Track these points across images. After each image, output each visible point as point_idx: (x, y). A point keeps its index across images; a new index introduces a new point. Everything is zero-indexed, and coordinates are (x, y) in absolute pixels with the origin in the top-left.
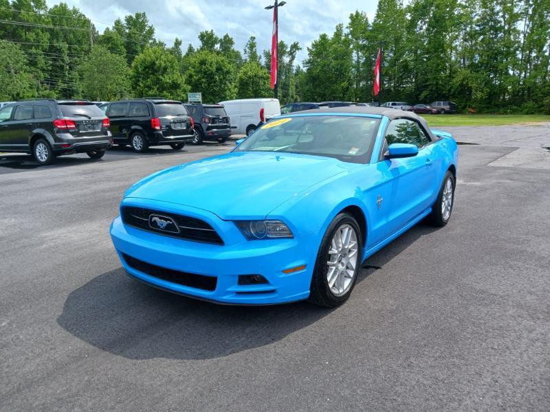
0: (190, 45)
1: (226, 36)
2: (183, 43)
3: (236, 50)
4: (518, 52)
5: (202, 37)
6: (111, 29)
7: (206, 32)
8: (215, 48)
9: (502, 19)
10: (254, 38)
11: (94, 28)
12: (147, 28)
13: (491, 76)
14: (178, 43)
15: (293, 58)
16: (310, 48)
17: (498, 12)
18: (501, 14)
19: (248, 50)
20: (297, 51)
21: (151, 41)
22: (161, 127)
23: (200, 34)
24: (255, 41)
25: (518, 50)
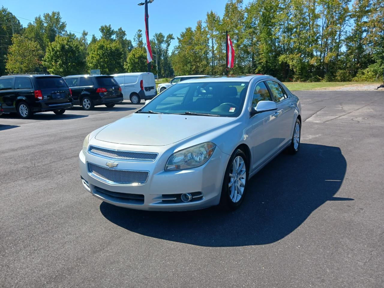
0: (94, 36)
1: (120, 29)
2: (88, 34)
3: (128, 39)
4: (319, 40)
5: (102, 30)
6: (32, 23)
7: (106, 26)
8: (112, 37)
9: (308, 18)
10: (141, 31)
11: (19, 23)
12: (61, 23)
13: (302, 56)
14: (85, 34)
15: (169, 45)
16: (179, 37)
17: (305, 12)
18: (307, 14)
19: (136, 39)
20: (171, 40)
21: (63, 33)
22: (43, 97)
23: (100, 28)
24: (141, 32)
25: (319, 38)
